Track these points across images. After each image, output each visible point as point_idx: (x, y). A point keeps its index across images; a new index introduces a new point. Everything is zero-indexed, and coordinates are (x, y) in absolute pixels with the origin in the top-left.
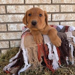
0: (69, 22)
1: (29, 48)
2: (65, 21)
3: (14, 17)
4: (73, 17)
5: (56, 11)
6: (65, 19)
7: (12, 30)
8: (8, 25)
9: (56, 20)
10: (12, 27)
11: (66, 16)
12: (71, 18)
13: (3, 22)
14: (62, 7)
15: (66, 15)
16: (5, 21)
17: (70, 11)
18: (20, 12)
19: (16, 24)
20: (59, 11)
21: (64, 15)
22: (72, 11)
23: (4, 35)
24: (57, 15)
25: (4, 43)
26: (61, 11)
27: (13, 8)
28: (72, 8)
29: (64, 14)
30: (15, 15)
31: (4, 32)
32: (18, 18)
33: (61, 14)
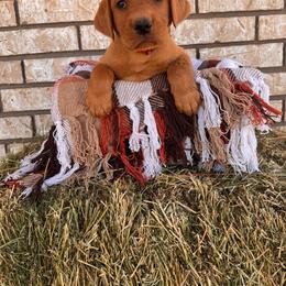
0: (231, 48)
1: (74, 119)
2: (218, 44)
3: (44, 37)
4: (244, 31)
6: (217, 39)
7: (40, 80)
8: (26, 62)
9: (185, 43)
10: (39, 70)
11: (219, 26)
12: (238, 32)
13: (10, 53)
15: (217, 23)
16: (15, 50)
17: (233, 9)
18: (62, 20)
19: (51, 61)
20: (194, 11)
21: (212, 25)
22: (242, 9)
23: (14, 97)
24: (188, 23)
25: (15, 121)
26: (200, 12)
27: (38, 6)
29: (211, 21)
30: (47, 30)
31: (13, 86)
32: (54, 38)
33: (202, 21)
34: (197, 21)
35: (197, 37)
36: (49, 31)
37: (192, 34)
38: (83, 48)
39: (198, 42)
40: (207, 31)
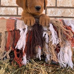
2: (62, 17)
3: (7, 10)
5: (51, 5)
6: (62, 15)
9: (51, 16)
11: (63, 11)
12: (70, 14)
14: (58, 1)
17: (68, 6)
18: (13, 5)
20: (55, 6)
21: (61, 11)
22: (71, 6)
24: (53, 9)
26: (57, 6)
28: (71, 3)
29: (61, 9)
30: (8, 8)
33: (58, 9)
34: (56, 9)
35: (55, 14)
36: (9, 8)
37: (54, 13)
38: (18, 14)
39: (56, 16)
40: (59, 13)
